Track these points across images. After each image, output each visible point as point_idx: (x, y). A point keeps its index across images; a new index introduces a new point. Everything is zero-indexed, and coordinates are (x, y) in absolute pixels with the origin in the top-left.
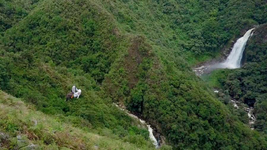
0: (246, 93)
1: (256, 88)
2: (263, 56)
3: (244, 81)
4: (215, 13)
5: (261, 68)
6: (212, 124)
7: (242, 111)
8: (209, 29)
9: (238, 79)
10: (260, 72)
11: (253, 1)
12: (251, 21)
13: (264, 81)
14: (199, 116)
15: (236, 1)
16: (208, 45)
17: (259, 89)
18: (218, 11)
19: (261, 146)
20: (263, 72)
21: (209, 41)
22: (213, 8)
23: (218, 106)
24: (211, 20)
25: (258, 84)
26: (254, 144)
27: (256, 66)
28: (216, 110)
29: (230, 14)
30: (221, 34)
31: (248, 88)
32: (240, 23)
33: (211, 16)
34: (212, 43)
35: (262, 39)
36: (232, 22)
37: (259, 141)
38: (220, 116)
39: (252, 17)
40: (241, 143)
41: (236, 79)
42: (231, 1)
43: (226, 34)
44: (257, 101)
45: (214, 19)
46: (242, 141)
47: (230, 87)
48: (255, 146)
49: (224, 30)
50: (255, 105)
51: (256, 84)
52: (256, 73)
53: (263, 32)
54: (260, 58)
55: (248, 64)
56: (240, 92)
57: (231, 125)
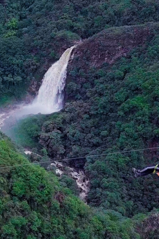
0: (71, 150)
1: (85, 140)
2: (91, 89)
3: (67, 131)
4: (14, 23)
5: (90, 108)
6: (33, 206)
7: (68, 178)
8: (7, 52)
9: (58, 129)
10: (89, 114)
11: (70, 1)
12: (69, 34)
13: (96, 128)
14: (12, 195)
15: (46, 3)
16: (8, 78)
17: (89, 142)
18: (19, 20)
19: (105, 229)
20: (94, 114)
21: (10, 71)
22: (11, 14)
23: (40, 175)
24: (9, 36)
25: (87, 134)
26: (95, 227)
27: (82, 107)
28: (38, 182)
29: (38, 25)
30: (27, 59)
31: (74, 142)
32: (54, 39)
33: (8, 28)
34: (13, 74)
35: (87, 63)
36: (42, 38)
37: (103, 222)
38: (44, 191)
39: (71, 28)
40: (79, 229)
41: (55, 129)
42: (37, 3)
43: (35, 58)
44: (89, 160)
45: (13, 34)
46: (79, 225)
47: (47, 143)
48: (98, 230)
49: (31, 51)
50: (85, 168)
51: (85, 134)
52: (83, 117)
53: (89, 51)
54: (87, 94)
55: (72, 104)
56: (62, 150)
57: (61, 203)
